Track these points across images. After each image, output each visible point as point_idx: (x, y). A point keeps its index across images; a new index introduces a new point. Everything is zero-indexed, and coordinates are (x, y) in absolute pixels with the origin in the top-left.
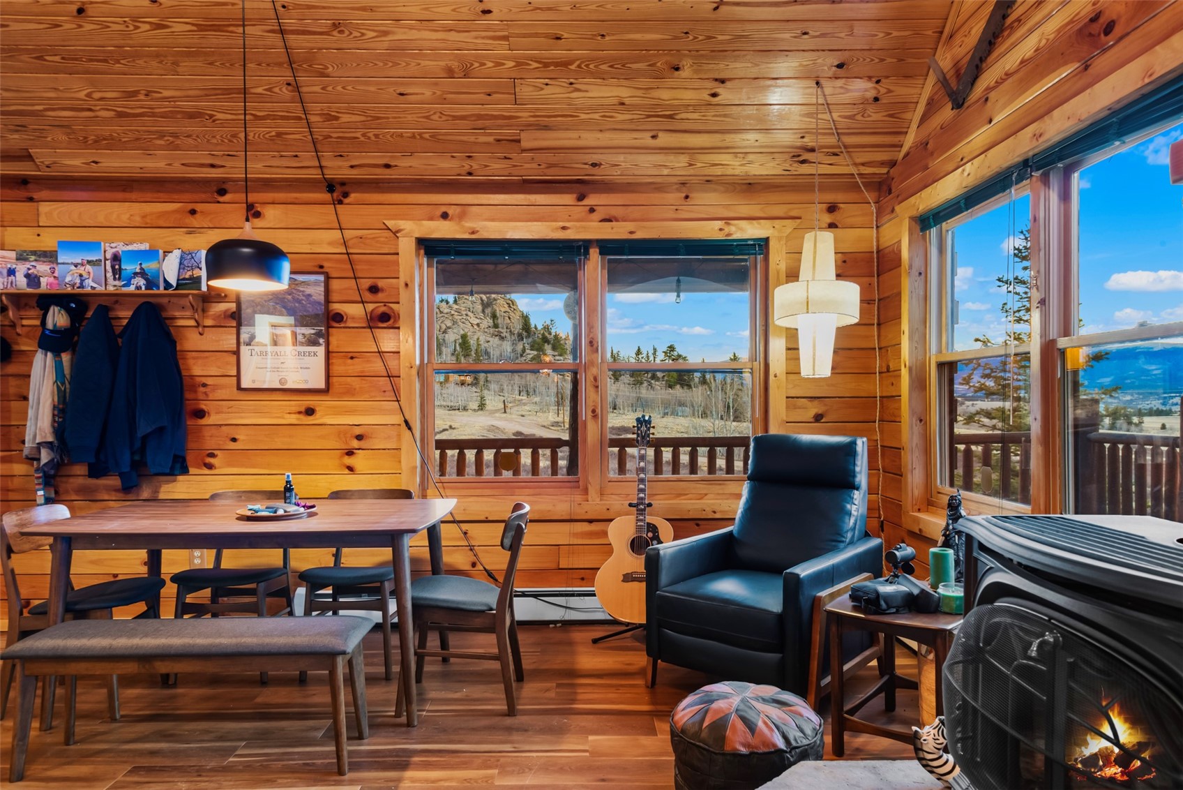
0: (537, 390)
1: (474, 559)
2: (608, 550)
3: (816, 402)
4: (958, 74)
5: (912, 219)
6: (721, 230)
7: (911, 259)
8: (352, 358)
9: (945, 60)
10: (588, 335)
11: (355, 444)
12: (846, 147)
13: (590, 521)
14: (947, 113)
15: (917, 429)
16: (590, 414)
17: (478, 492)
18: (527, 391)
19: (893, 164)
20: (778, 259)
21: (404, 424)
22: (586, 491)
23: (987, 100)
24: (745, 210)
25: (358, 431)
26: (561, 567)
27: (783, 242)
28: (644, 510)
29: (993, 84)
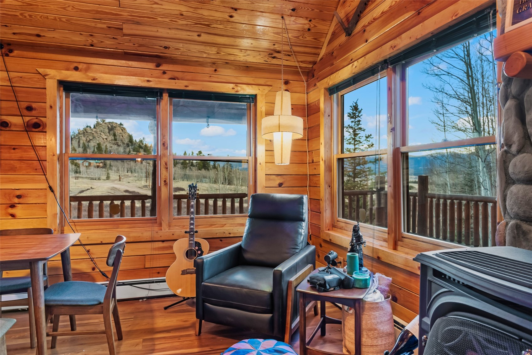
0: (136, 171)
1: (93, 266)
2: (173, 257)
3: (279, 177)
4: (348, 20)
5: (326, 89)
6: (233, 88)
7: (325, 108)
8: (14, 149)
9: (342, 13)
10: (162, 140)
11: (16, 200)
12: (294, 52)
13: (163, 241)
14: (343, 38)
15: (328, 190)
16: (163, 183)
17: (97, 227)
18: (131, 170)
19: (314, 63)
20: (261, 106)
21: (49, 189)
22: (161, 225)
23: (365, 31)
24: (245, 80)
25: (18, 193)
26: (146, 267)
27: (264, 97)
28: (193, 235)
29: (367, 24)
